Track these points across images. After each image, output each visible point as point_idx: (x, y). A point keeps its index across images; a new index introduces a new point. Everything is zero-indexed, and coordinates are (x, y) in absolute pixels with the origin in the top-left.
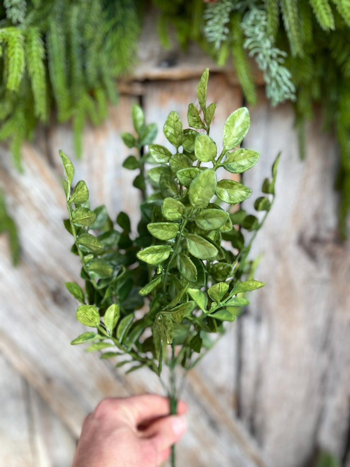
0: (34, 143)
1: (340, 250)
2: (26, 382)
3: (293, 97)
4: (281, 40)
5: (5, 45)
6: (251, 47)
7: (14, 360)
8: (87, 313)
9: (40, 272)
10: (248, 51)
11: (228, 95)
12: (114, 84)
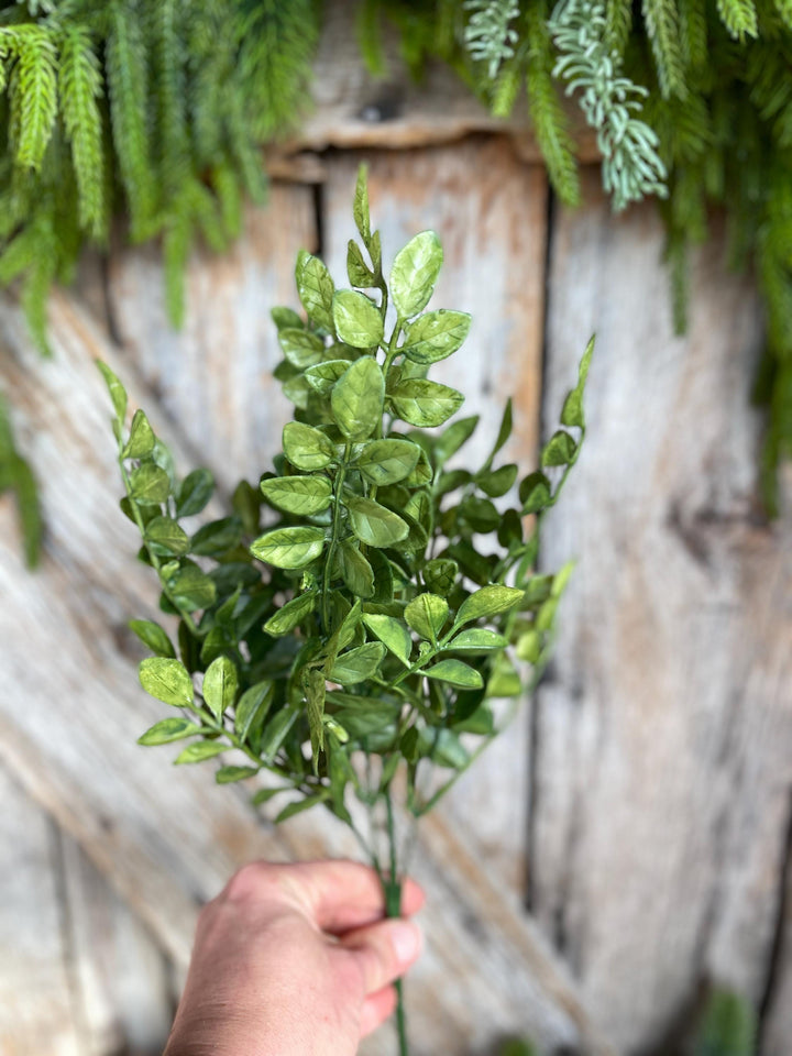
0: (77, 291)
1: (761, 541)
2: (54, 827)
3: (662, 190)
4: (637, 59)
5: (13, 63)
6: (567, 74)
7: (29, 778)
8: (162, 675)
9: (88, 581)
10: (562, 83)
11: (515, 186)
12: (258, 156)
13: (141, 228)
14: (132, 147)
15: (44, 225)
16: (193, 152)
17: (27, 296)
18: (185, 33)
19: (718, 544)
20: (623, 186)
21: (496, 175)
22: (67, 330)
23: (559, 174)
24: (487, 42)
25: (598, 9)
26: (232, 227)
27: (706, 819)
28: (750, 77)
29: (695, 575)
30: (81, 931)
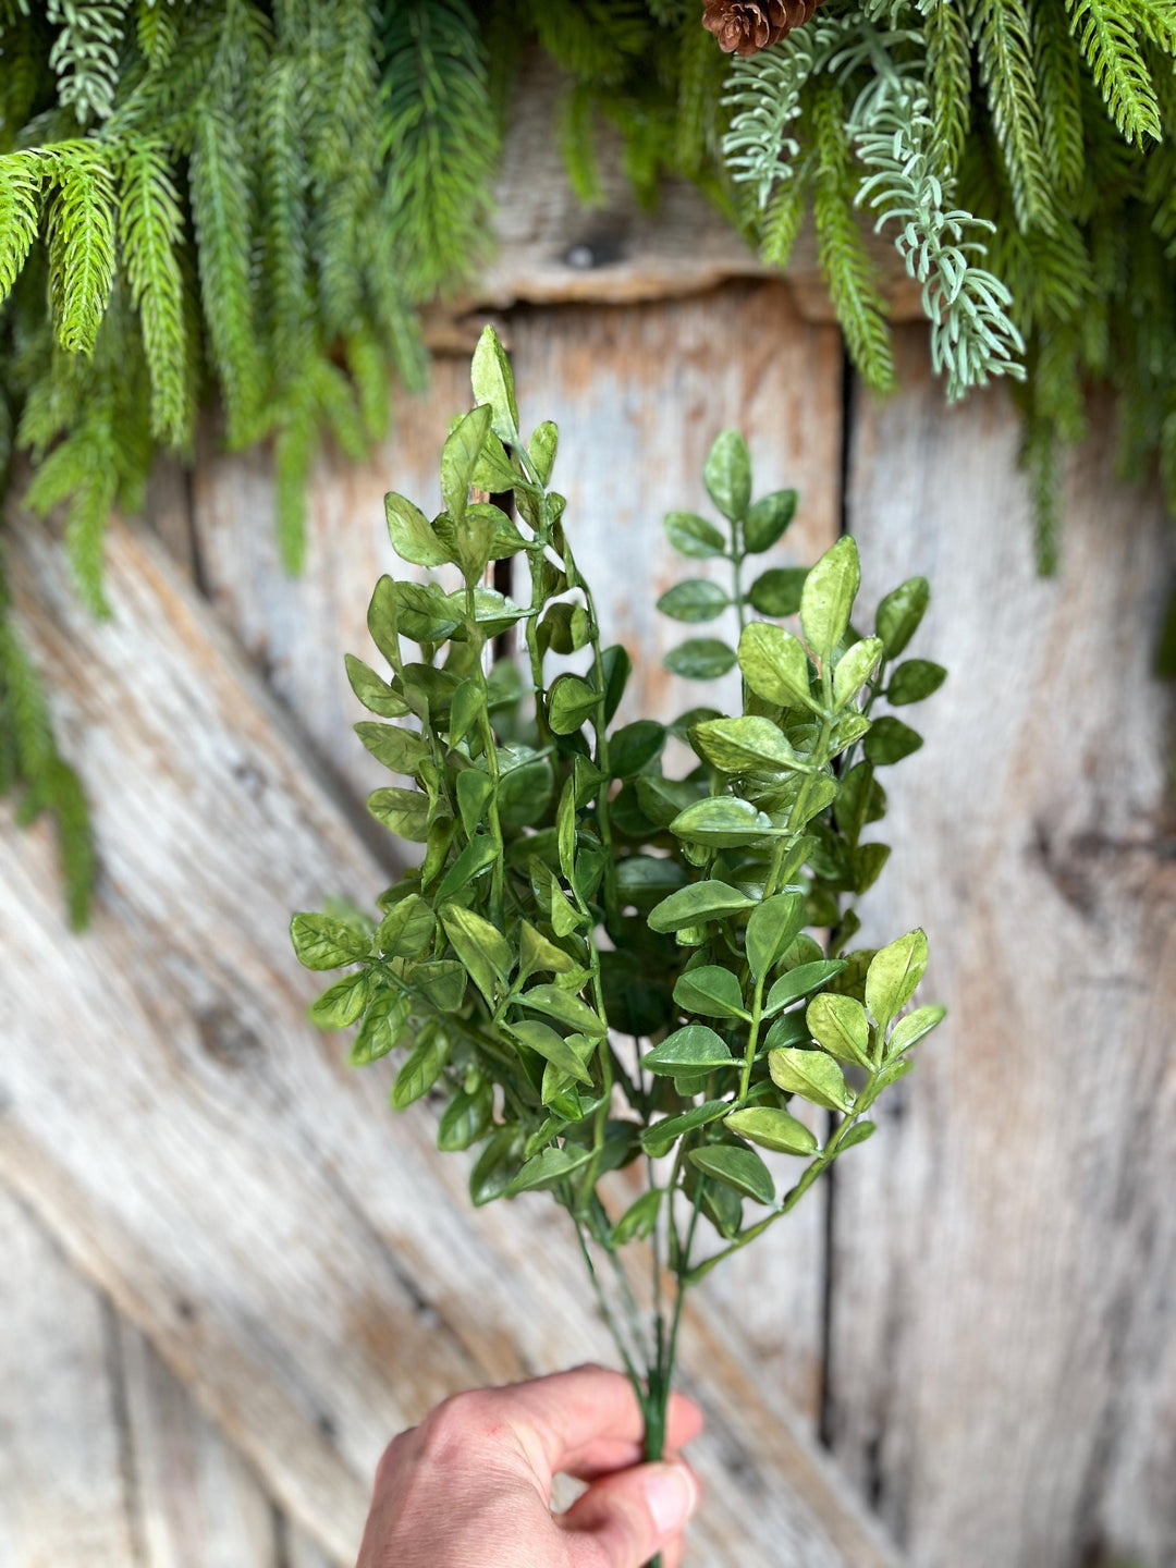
3: (1019, 370)
5: (50, 200)
6: (875, 202)
9: (161, 945)
11: (795, 356)
12: (414, 322)
13: (242, 429)
14: (228, 313)
15: (100, 427)
16: (319, 317)
17: (75, 530)
18: (306, 145)
19: (1109, 887)
20: (962, 366)
21: (766, 341)
22: (132, 577)
23: (863, 346)
24: (756, 155)
25: (921, 103)
26: (374, 422)
27: (1098, 1304)
28: (1150, 196)
29: (1075, 931)
30: (148, 1466)
